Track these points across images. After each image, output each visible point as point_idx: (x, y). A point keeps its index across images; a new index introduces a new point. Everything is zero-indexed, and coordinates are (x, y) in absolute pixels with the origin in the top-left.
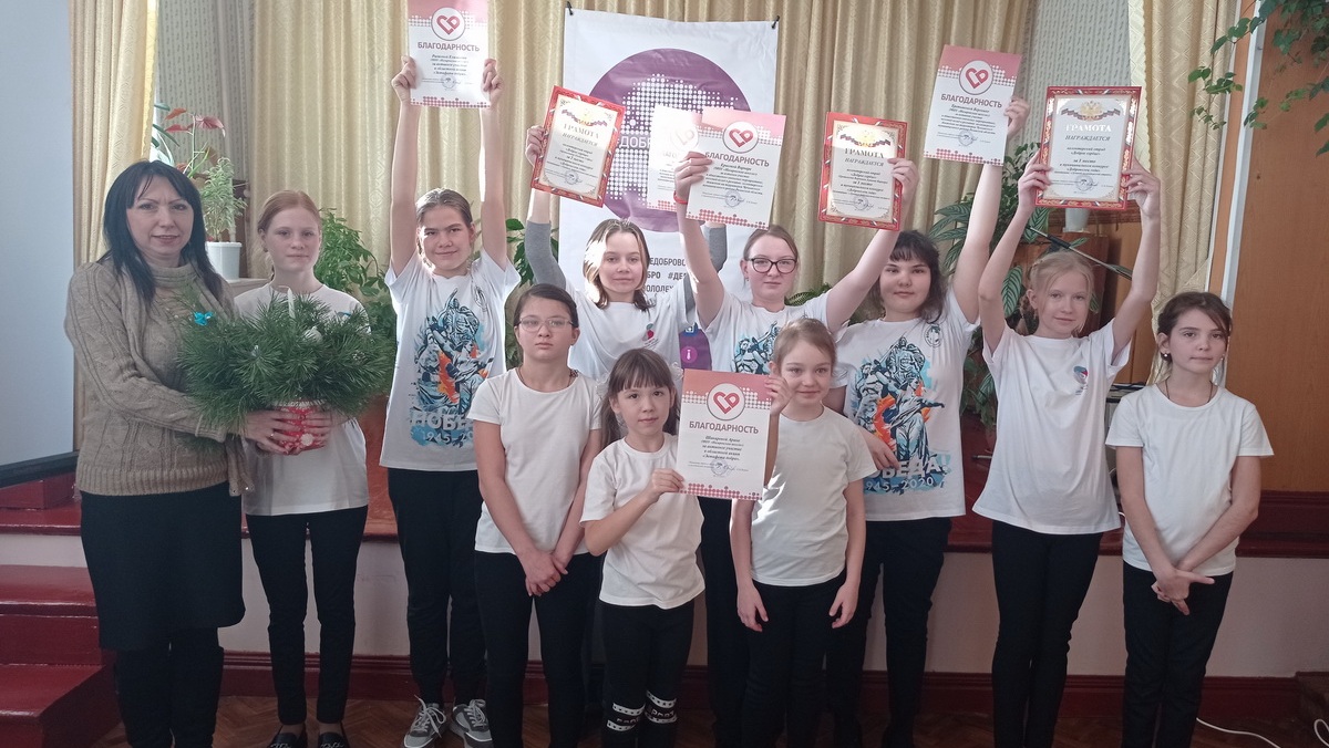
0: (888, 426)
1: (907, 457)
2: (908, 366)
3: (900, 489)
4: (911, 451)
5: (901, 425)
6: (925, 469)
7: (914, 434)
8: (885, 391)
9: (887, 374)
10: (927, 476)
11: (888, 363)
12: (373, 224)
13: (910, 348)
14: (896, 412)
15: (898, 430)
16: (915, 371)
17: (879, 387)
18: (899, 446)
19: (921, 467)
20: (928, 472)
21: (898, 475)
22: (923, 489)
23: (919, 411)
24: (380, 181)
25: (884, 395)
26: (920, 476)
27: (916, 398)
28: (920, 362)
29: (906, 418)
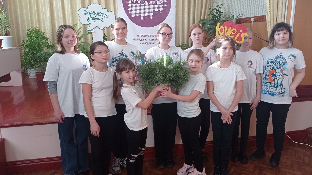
0: (273, 78)
1: (277, 87)
2: (281, 63)
3: (273, 95)
4: (278, 86)
5: (276, 78)
6: (281, 91)
7: (280, 82)
8: (273, 68)
9: (275, 64)
10: (282, 93)
11: (276, 61)
12: (47, 30)
13: (283, 58)
14: (275, 75)
15: (275, 80)
16: (283, 65)
17: (272, 67)
18: (275, 84)
19: (280, 91)
20: (282, 92)
21: (273, 91)
22: (280, 96)
23: (282, 76)
24: (48, 18)
25: (272, 69)
26: (280, 93)
27: (282, 72)
28: (285, 63)
29: (278, 77)
